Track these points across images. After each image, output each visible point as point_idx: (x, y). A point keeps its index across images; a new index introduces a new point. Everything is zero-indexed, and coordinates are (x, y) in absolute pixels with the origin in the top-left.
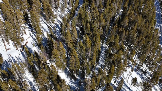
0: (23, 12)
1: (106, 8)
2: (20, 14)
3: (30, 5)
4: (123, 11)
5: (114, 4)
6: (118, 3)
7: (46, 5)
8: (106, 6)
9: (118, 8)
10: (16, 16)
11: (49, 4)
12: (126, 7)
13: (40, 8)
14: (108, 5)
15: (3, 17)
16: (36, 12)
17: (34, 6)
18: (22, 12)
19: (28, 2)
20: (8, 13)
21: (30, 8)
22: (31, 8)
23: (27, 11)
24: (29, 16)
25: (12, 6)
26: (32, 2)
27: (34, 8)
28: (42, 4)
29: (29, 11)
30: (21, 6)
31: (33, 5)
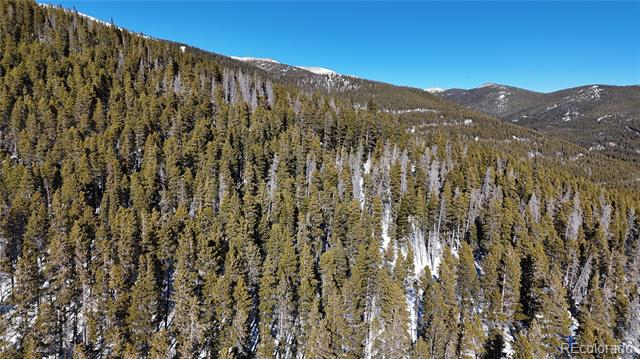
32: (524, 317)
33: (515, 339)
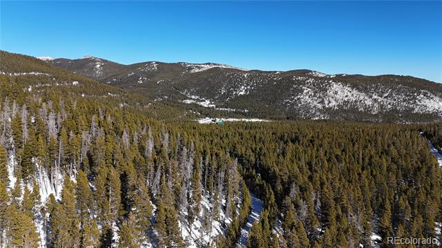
0: (103, 228)
1: (329, 228)
2: (93, 232)
3: (125, 209)
4: (379, 238)
5: (349, 218)
6: (361, 215)
7: (166, 210)
8: (328, 221)
9: (365, 228)
10: (82, 238)
11: (173, 208)
12: (388, 228)
13: (148, 217)
14: (333, 217)
15: (47, 239)
16: (136, 228)
17: (134, 213)
18: (100, 227)
19: (122, 203)
20: (64, 228)
21: (122, 218)
22: (126, 216)
23: (114, 223)
24: (114, 238)
25: (80, 212)
26: (133, 201)
27: (132, 217)
28: (157, 206)
29: (117, 225)
30: (103, 212)
31: (133, 209)
32: (124, 212)
33: (120, 229)
